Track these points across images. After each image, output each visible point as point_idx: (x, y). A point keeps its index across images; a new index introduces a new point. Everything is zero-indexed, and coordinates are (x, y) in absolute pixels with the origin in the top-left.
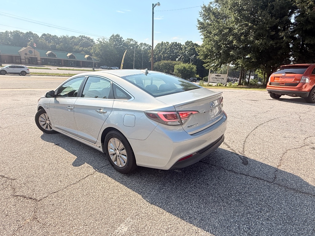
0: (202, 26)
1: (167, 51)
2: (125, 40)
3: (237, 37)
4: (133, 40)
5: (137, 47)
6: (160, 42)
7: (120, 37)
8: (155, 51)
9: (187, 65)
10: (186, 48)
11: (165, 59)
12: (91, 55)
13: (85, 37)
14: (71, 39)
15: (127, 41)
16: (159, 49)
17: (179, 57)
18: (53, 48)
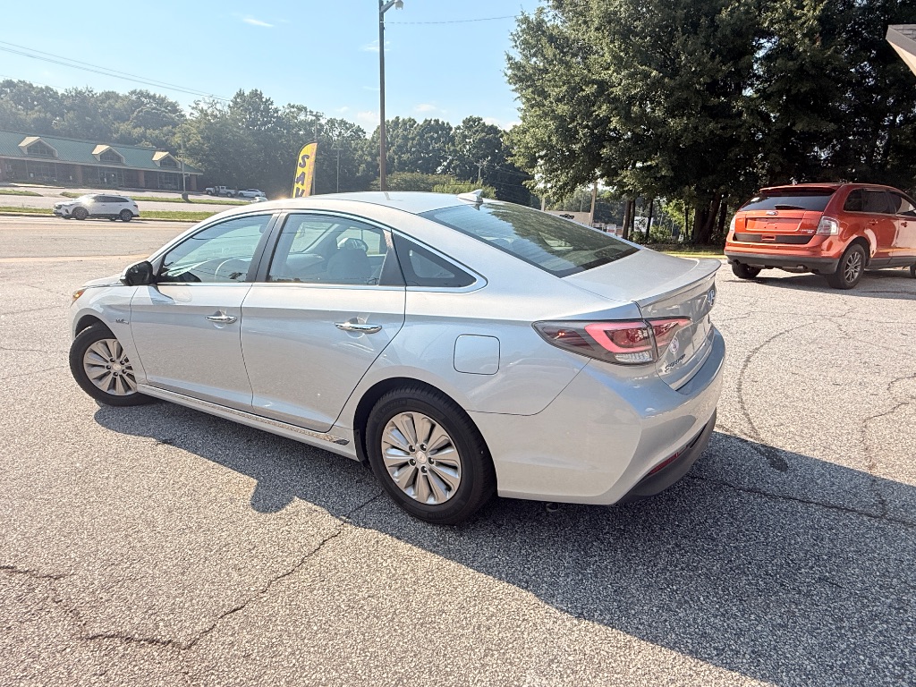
0: (519, 74)
1: (409, 144)
2: (282, 108)
3: (622, 107)
4: (305, 109)
5: (319, 131)
6: (391, 119)
7: (264, 100)
8: (375, 143)
10: (465, 137)
11: (403, 167)
12: (173, 152)
13: (148, 96)
14: (102, 102)
15: (287, 111)
16: (385, 137)
17: (445, 163)
18: (43, 128)
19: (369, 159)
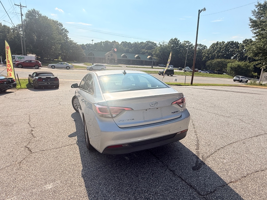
1: (222, 50)
2: (182, 42)
4: (189, 42)
5: (192, 48)
6: (216, 42)
7: (177, 40)
8: (210, 50)
9: (242, 64)
10: (243, 46)
11: (218, 57)
12: (152, 56)
13: (150, 42)
15: (184, 43)
16: (214, 48)
17: (235, 56)
19: (207, 55)
